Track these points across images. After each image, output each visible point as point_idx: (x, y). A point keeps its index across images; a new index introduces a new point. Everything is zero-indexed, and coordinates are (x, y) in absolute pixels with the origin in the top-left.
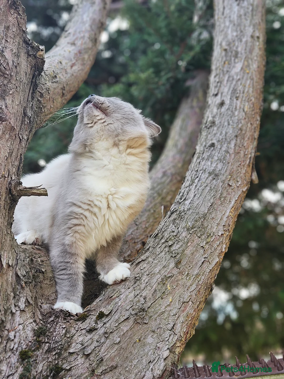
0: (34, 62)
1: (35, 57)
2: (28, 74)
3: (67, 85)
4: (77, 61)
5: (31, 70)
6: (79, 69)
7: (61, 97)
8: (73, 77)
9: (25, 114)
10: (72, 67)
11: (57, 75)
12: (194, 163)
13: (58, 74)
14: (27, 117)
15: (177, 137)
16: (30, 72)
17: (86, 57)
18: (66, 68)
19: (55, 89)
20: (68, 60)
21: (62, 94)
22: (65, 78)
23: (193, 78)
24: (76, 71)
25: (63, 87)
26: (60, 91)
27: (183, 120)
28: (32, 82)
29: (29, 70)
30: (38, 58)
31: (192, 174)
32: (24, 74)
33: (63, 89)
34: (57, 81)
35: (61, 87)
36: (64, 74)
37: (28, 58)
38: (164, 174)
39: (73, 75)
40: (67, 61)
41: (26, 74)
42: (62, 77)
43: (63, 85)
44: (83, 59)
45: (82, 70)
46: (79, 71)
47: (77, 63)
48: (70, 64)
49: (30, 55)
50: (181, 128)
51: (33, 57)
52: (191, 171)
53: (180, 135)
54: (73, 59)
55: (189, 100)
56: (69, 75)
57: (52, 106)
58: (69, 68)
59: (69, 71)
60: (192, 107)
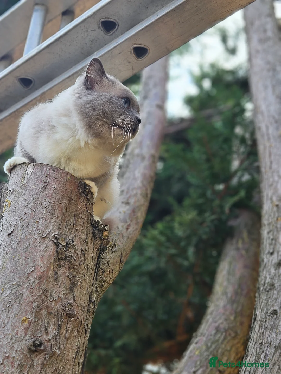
0: (99, 243)
1: (101, 238)
2: (94, 258)
3: (124, 250)
4: (131, 221)
5: (97, 252)
6: (133, 229)
7: (118, 265)
8: (129, 240)
9: (90, 301)
10: (127, 229)
11: (115, 243)
12: (256, 333)
13: (116, 241)
14: (92, 303)
15: (225, 283)
16: (96, 255)
17: (139, 214)
18: (122, 233)
19: (114, 259)
20: (124, 222)
21: (120, 262)
22: (122, 243)
23: (236, 217)
24: (131, 232)
25: (121, 254)
26: (119, 259)
27: (230, 263)
28: (97, 263)
29: (95, 253)
30: (103, 239)
31: (256, 347)
32: (91, 259)
33: (121, 256)
34: (116, 250)
35: (119, 255)
36: (121, 239)
37: (94, 241)
38: (218, 329)
39: (128, 238)
40: (123, 224)
41: (92, 259)
42: (120, 243)
43: (121, 252)
44: (137, 218)
45: (137, 229)
46: (133, 231)
47: (131, 224)
48: (125, 226)
49: (96, 238)
50: (229, 273)
51: (99, 239)
52: (254, 342)
53: (228, 280)
54: (128, 220)
55: (234, 241)
56: (125, 239)
57: (111, 278)
58: (125, 230)
59: (125, 234)
60: (238, 249)
